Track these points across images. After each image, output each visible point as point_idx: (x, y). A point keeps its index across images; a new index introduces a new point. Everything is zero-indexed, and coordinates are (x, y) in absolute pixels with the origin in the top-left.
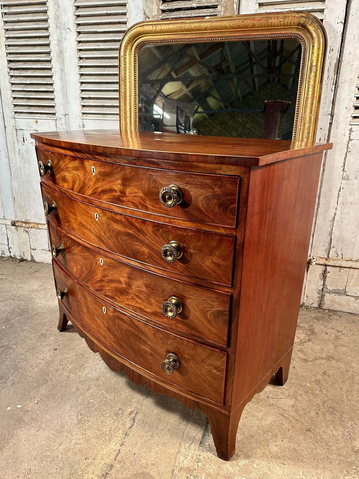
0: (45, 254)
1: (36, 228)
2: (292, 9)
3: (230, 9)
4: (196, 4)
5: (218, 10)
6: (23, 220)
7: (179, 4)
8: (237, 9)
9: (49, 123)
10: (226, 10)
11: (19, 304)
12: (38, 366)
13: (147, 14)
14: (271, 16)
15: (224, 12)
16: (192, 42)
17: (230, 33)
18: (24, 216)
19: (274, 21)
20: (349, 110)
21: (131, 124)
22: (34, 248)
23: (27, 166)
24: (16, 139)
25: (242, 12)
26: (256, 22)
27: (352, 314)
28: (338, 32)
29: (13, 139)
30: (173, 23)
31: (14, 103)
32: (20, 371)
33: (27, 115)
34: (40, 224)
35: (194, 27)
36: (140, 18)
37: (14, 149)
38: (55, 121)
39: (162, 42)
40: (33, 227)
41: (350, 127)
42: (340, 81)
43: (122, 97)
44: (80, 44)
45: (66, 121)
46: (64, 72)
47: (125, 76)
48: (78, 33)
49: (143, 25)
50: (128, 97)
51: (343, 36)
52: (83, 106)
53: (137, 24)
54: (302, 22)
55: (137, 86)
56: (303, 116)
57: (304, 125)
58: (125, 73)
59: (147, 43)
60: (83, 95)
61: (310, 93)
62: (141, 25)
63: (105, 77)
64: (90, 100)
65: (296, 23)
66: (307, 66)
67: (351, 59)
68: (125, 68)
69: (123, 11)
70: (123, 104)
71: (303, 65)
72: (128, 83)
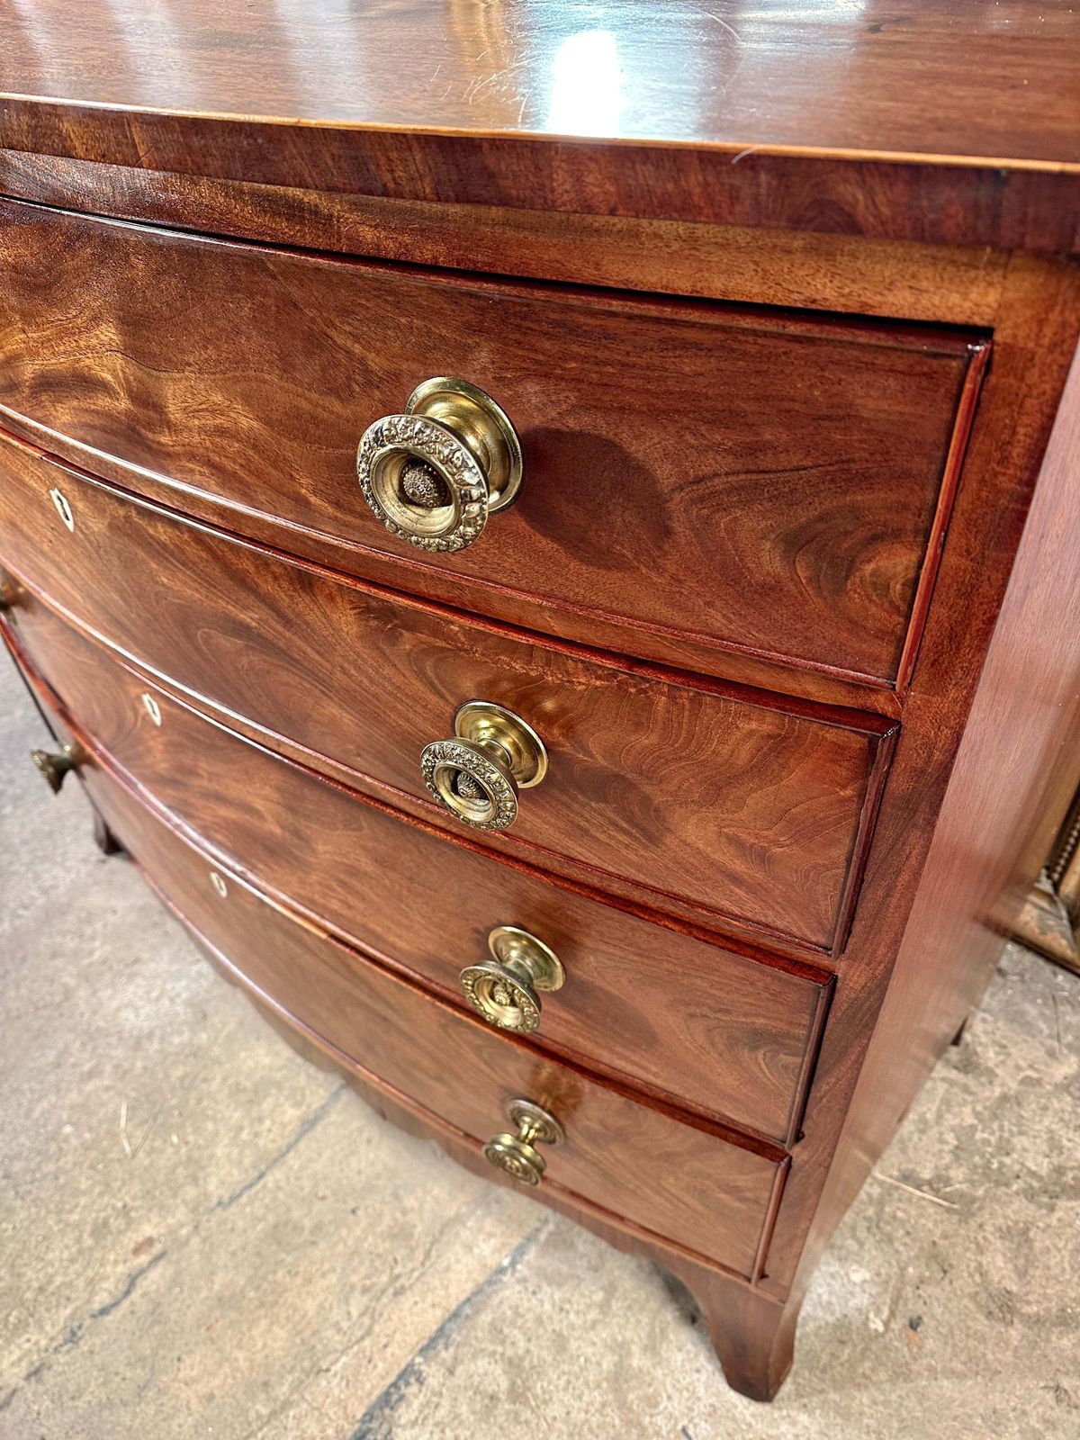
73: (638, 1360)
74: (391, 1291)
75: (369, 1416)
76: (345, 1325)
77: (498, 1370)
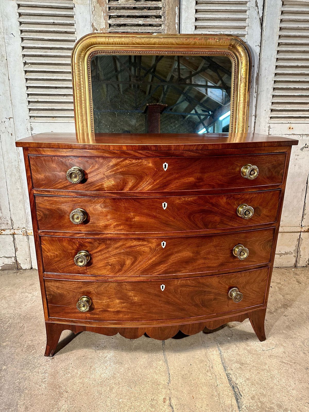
2: (222, 33)
3: (172, 29)
4: (142, 22)
5: (162, 28)
7: (126, 21)
8: (178, 29)
10: (169, 29)
12: (43, 380)
13: (95, 27)
14: (208, 37)
15: (168, 31)
16: (142, 54)
17: (175, 49)
19: (211, 41)
20: (267, 112)
21: (87, 126)
25: (183, 32)
26: (197, 41)
28: (257, 52)
30: (125, 37)
32: (27, 391)
35: (145, 41)
36: (89, 31)
39: (114, 53)
41: (268, 125)
42: (259, 90)
43: (77, 101)
44: (25, 50)
45: (10, 124)
46: (7, 76)
47: (80, 82)
48: (23, 39)
49: (95, 37)
50: (83, 102)
51: (260, 56)
52: (30, 110)
53: (88, 35)
54: (233, 44)
55: (91, 91)
56: (237, 117)
57: (238, 124)
58: (80, 79)
59: (99, 53)
60: (31, 99)
61: (242, 99)
62: (93, 35)
63: (54, 82)
64: (38, 104)
65: (228, 44)
66: (238, 77)
67: (266, 74)
68: (79, 74)
69: (71, 22)
70: (78, 108)
71: (235, 77)
72: (82, 88)
73: (249, 348)
74: (211, 368)
75: (231, 384)
76: (211, 378)
77: (236, 364)
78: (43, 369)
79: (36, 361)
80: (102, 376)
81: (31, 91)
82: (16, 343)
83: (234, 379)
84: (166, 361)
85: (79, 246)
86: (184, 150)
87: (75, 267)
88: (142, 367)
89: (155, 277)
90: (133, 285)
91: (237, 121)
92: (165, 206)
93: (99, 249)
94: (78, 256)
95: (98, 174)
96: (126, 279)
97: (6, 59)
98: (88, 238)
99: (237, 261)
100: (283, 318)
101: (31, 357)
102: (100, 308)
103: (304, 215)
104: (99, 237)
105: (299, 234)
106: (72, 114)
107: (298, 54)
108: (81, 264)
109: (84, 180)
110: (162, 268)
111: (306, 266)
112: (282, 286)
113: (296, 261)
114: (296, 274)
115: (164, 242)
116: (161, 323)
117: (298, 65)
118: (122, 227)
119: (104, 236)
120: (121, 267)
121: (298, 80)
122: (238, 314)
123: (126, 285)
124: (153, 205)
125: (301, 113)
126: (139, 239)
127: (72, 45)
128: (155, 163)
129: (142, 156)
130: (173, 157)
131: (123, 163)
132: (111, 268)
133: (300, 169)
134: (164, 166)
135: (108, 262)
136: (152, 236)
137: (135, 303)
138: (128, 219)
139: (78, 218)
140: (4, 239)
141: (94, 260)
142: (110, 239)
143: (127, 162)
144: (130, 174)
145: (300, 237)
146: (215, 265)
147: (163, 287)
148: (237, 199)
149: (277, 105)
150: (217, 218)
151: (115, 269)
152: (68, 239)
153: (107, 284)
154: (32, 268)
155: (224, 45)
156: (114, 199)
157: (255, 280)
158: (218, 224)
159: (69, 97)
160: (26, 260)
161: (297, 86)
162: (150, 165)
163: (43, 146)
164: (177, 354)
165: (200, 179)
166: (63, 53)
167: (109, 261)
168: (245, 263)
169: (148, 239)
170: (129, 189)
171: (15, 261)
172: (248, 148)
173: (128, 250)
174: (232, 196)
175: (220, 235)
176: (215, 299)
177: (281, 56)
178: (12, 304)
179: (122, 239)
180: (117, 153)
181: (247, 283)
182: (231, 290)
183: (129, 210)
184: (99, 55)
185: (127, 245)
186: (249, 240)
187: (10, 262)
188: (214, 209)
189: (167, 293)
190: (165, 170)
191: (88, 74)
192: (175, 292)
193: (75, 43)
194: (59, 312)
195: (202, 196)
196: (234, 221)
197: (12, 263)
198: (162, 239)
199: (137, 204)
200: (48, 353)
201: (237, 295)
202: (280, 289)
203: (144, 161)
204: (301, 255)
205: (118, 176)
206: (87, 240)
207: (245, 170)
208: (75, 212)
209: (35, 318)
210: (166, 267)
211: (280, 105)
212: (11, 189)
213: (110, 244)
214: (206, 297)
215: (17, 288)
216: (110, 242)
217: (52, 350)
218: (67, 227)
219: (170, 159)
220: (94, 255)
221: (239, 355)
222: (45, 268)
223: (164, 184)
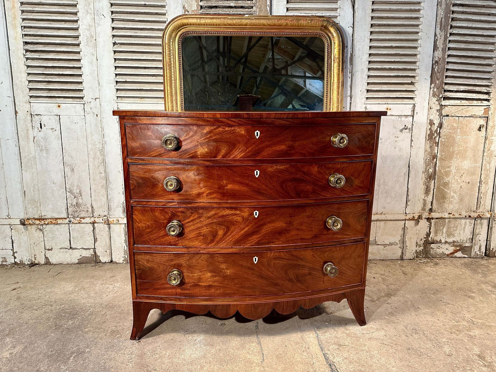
0: (65, 253)
1: (54, 224)
2: (313, 14)
3: (264, 11)
4: (233, 4)
5: (254, 10)
6: (36, 217)
7: (218, 3)
8: (270, 11)
9: (75, 107)
10: (261, 11)
11: (62, 308)
12: (130, 361)
13: (186, 9)
14: (300, 18)
15: (259, 12)
16: (233, 35)
17: (267, 30)
18: (37, 211)
19: (303, 22)
20: (363, 93)
21: (177, 107)
22: (50, 248)
23: (45, 155)
24: (30, 125)
25: (274, 14)
26: (289, 22)
27: (383, 260)
28: (350, 33)
29: (26, 125)
30: (216, 18)
31: (29, 87)
33: (47, 99)
34: (59, 219)
35: (236, 22)
36: (180, 12)
37: (28, 136)
38: (83, 105)
39: (206, 33)
40: (50, 223)
41: (365, 106)
42: (354, 70)
43: (167, 81)
44: (115, 30)
45: (96, 104)
46: (96, 56)
47: (170, 62)
48: (113, 20)
49: (187, 18)
50: (173, 81)
51: (353, 37)
52: (117, 90)
53: (180, 16)
54: (325, 25)
55: (182, 71)
56: (332, 97)
57: (333, 105)
58: (170, 59)
59: (191, 33)
60: (118, 79)
61: (336, 79)
62: (184, 17)
63: (143, 62)
64: (126, 84)
65: (320, 25)
66: (331, 58)
67: (360, 54)
68: (170, 54)
69: (162, 4)
70: (168, 88)
71: (328, 58)
72: (173, 68)
73: (347, 332)
74: (307, 349)
75: (327, 363)
76: (307, 357)
77: (334, 346)
78: (130, 351)
79: (121, 344)
80: (193, 356)
81: (119, 71)
82: (99, 329)
83: (331, 358)
84: (259, 343)
85: (171, 216)
86: (275, 118)
87: (167, 238)
88: (234, 349)
89: (248, 248)
90: (225, 257)
91: (331, 102)
92: (257, 173)
93: (191, 219)
94: (170, 225)
95: (193, 141)
96: (218, 251)
97: (96, 40)
98: (180, 208)
99: (331, 233)
100: (385, 305)
101: (116, 341)
102: (191, 283)
103: (408, 202)
104: (192, 205)
105: (404, 222)
106: (161, 94)
107: (392, 35)
108: (173, 233)
109: (178, 147)
110: (255, 238)
111: (414, 259)
112: (387, 278)
113: (402, 253)
114: (402, 266)
115: (256, 211)
116: (254, 299)
117: (392, 46)
118: (214, 195)
119: (197, 205)
120: (213, 237)
121: (393, 60)
122: (334, 293)
123: (218, 257)
124: (245, 173)
125: (398, 93)
126: (231, 208)
127: (163, 26)
128: (247, 131)
129: (235, 124)
130: (264, 125)
131: (216, 131)
132: (203, 239)
133: (401, 152)
134: (256, 134)
135: (201, 233)
136: (245, 204)
137: (227, 276)
138: (221, 187)
139: (171, 185)
140: (83, 228)
141: (186, 231)
142: (203, 208)
143: (220, 129)
144: (224, 142)
145: (405, 226)
146: (308, 237)
147: (256, 260)
148: (328, 169)
149: (373, 86)
150: (309, 188)
151: (207, 240)
152: (161, 208)
153: (199, 255)
154: (112, 261)
155: (316, 26)
156: (207, 167)
157: (351, 255)
158: (311, 194)
159: (159, 78)
160: (106, 252)
161: (392, 66)
162: (243, 132)
163: (139, 115)
164: (271, 337)
165: (291, 147)
166: (153, 34)
167: (201, 231)
168: (339, 236)
169: (241, 208)
170: (222, 156)
171: (94, 253)
172: (337, 117)
173: (220, 219)
174: (323, 165)
175: (313, 205)
176: (310, 274)
177: (374, 37)
178: (92, 294)
179: (214, 208)
180: (211, 121)
181: (343, 258)
182: (326, 265)
183: (221, 177)
184: (190, 35)
185: (220, 214)
186: (342, 212)
187: (88, 254)
188: (306, 178)
189: (260, 265)
190: (257, 137)
191: (179, 54)
192: (268, 265)
193: (166, 24)
194: (148, 289)
195: (294, 165)
196: (327, 191)
197: (90, 256)
198: (255, 209)
199: (230, 172)
200: (133, 337)
201: (332, 269)
202: (384, 280)
203: (236, 128)
204: (407, 246)
205: (211, 143)
206: (180, 210)
207: (335, 140)
208: (168, 179)
209: (118, 307)
210: (258, 238)
211: (376, 86)
212: (93, 173)
213: (202, 214)
214: (300, 271)
215: (96, 280)
216: (203, 212)
217: (138, 332)
218: (160, 196)
219: (262, 126)
220: (186, 225)
221: (338, 338)
222: (135, 240)
223: (256, 152)
